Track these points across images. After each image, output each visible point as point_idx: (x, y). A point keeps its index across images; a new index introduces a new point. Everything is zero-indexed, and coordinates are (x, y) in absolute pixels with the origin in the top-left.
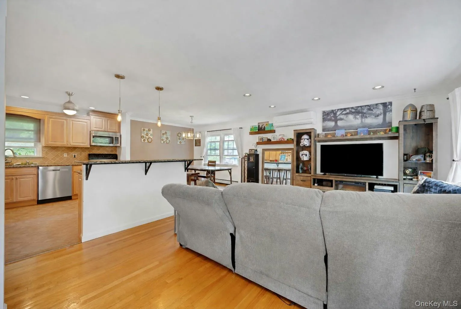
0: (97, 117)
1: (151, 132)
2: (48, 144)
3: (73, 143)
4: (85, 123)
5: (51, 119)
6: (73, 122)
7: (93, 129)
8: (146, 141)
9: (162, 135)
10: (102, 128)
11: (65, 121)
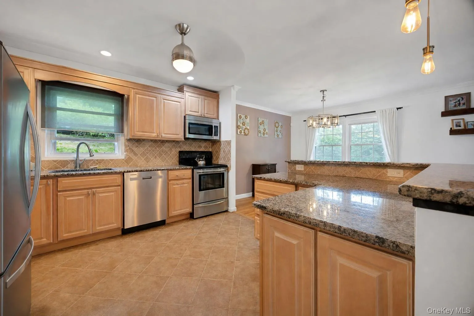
0: (193, 95)
1: (248, 121)
2: (134, 135)
3: (165, 134)
4: (179, 103)
5: (138, 96)
6: (165, 101)
7: (188, 113)
8: (243, 133)
9: (259, 125)
10: (198, 112)
11: (155, 99)
